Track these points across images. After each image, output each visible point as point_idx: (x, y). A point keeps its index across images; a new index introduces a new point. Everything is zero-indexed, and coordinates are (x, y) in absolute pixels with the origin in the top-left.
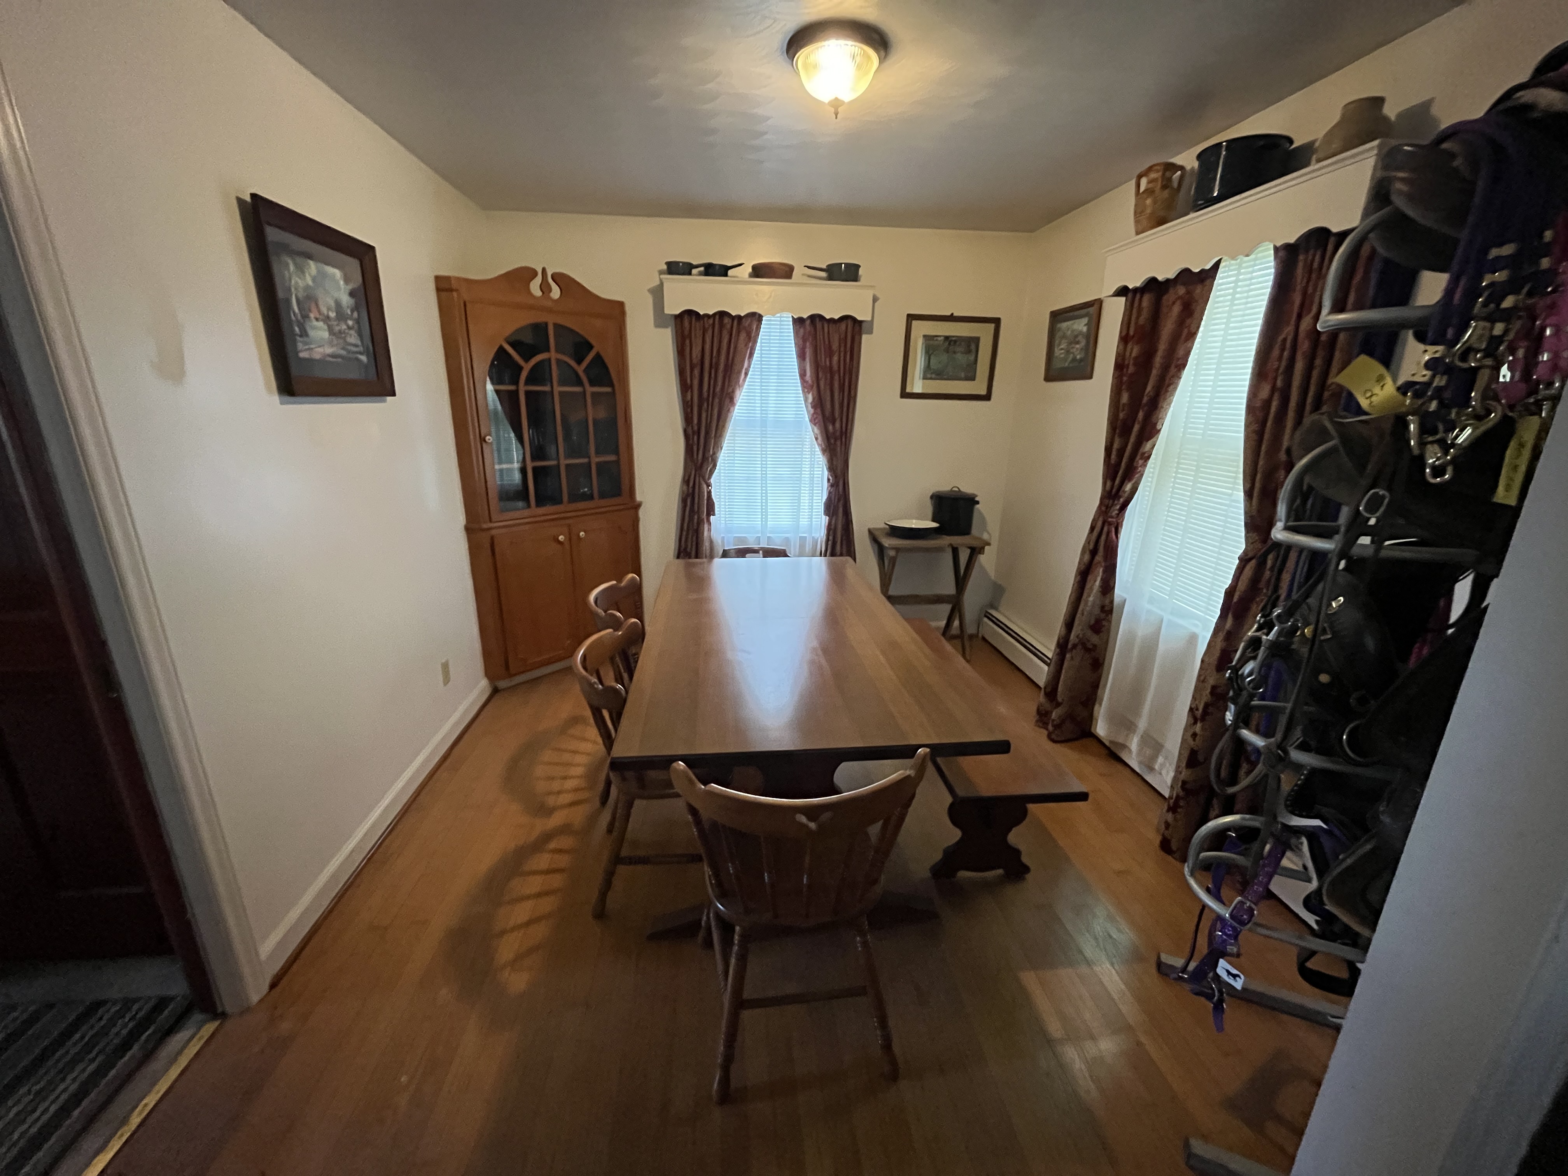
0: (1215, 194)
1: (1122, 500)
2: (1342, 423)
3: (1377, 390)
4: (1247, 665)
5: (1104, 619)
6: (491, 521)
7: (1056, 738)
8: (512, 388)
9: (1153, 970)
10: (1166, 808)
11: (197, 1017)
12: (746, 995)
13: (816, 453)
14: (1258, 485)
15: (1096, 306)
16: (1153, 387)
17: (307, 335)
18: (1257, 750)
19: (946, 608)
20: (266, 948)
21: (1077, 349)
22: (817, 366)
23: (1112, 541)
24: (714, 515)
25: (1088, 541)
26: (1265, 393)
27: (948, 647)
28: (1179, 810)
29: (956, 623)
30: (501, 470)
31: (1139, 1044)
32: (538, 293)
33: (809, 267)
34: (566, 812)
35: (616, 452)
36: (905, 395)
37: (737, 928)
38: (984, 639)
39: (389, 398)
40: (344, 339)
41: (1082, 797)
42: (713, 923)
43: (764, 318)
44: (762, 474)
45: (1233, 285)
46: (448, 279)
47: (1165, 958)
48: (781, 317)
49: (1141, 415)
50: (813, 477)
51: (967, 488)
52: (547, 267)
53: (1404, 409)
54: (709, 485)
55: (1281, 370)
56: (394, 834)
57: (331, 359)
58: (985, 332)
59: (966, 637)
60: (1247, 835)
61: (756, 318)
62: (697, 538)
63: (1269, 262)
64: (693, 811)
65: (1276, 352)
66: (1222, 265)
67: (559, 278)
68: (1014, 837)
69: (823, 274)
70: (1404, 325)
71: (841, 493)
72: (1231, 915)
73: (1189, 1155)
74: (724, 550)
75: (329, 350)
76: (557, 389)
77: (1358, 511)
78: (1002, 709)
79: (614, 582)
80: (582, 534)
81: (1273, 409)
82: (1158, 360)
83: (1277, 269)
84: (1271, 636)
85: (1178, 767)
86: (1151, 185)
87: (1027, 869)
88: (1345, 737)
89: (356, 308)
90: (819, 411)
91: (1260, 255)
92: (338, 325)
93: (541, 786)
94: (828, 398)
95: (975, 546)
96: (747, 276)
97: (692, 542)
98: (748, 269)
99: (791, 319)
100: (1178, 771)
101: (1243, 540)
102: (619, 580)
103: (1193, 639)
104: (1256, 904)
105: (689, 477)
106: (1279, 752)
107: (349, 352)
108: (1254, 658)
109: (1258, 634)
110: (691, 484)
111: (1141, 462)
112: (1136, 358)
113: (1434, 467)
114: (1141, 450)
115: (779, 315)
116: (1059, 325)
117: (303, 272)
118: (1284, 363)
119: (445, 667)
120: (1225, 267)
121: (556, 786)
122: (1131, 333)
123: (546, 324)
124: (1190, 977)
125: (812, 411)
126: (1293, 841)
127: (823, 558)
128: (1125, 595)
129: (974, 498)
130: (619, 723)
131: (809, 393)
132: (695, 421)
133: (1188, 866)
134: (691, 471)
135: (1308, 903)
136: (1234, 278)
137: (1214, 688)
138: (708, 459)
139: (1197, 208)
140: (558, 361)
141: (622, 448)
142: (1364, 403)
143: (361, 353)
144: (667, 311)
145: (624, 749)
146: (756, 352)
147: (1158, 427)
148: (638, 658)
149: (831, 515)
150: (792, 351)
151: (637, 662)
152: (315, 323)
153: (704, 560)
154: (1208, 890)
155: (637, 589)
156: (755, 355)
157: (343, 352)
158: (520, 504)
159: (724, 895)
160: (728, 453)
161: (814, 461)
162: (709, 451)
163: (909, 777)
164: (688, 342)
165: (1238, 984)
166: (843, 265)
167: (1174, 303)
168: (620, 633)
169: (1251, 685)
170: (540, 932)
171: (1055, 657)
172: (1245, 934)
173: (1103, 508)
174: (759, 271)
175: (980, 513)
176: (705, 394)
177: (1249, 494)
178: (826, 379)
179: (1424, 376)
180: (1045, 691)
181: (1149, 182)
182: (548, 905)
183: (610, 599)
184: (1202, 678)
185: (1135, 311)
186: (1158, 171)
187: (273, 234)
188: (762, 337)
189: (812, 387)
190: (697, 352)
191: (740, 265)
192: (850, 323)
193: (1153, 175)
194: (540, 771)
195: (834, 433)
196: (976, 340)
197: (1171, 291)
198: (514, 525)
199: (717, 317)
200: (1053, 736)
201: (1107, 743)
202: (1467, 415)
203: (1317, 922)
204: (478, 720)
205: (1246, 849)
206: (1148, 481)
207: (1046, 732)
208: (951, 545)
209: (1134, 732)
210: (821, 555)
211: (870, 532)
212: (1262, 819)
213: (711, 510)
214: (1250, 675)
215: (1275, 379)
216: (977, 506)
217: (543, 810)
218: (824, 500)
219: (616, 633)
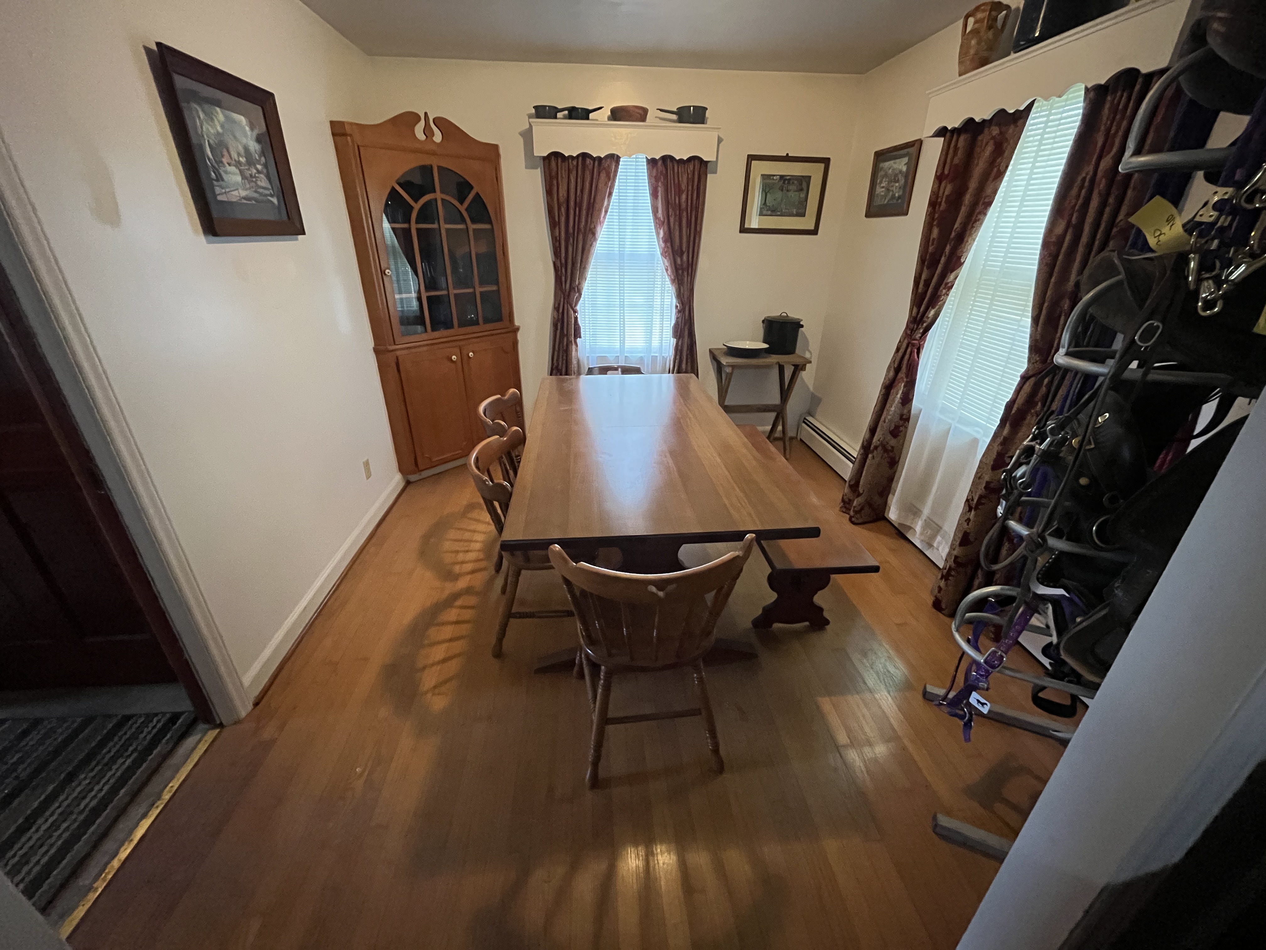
0: (1037, 35)
1: (925, 325)
2: (1129, 259)
3: (1166, 230)
4: (1020, 469)
5: (902, 426)
6: (395, 344)
7: (856, 521)
8: (405, 226)
9: (920, 697)
10: (940, 577)
11: (201, 726)
12: (610, 715)
13: (666, 283)
14: (1044, 312)
15: (917, 145)
16: (961, 224)
17: (223, 180)
18: (1021, 538)
19: (772, 415)
20: (247, 680)
21: (896, 187)
22: (667, 204)
23: (914, 360)
24: (580, 337)
25: (893, 361)
26: (1059, 230)
27: (772, 448)
28: (950, 578)
29: (780, 428)
30: (402, 299)
31: (904, 749)
32: (421, 136)
33: (661, 110)
34: (468, 578)
35: (497, 283)
36: (743, 230)
37: (603, 667)
38: (801, 440)
39: (300, 237)
40: (255, 182)
41: (876, 569)
42: (585, 662)
43: (621, 159)
44: (620, 302)
45: (1043, 125)
46: (342, 123)
47: (930, 689)
48: (636, 158)
49: (948, 248)
50: (663, 305)
51: (793, 314)
52: (427, 111)
53: (1188, 248)
54: (575, 312)
55: (1077, 208)
56: (338, 592)
57: (245, 202)
58: (815, 172)
59: (787, 439)
60: (1003, 601)
61: (614, 159)
62: (567, 357)
63: (1078, 103)
64: (567, 582)
65: (1074, 192)
66: (1036, 105)
67: (441, 122)
68: (819, 599)
69: (674, 117)
70: (1197, 167)
71: (687, 318)
72: (985, 662)
73: (936, 826)
74: (589, 368)
75: (243, 193)
76: (444, 226)
77: (1133, 341)
78: (814, 500)
79: (499, 396)
80: (471, 354)
81: (1066, 245)
82: (968, 198)
83: (1085, 108)
84: (1042, 447)
85: (952, 545)
86: (977, 26)
87: (827, 622)
88: (1094, 528)
89: (263, 153)
90: (669, 244)
91: (1071, 96)
92: (249, 169)
93: (448, 558)
94: (677, 233)
95: (798, 364)
96: (606, 119)
97: (563, 360)
98: (606, 112)
99: (645, 160)
100: (952, 548)
101: (1026, 361)
102: (503, 395)
103: (975, 442)
104: (1006, 654)
105: (559, 304)
106: (1039, 539)
107: (261, 194)
108: (1027, 463)
109: (1033, 443)
110: (561, 310)
111: (944, 291)
112: (948, 196)
113: (1205, 301)
114: (945, 281)
115: (634, 156)
116: (882, 165)
117: (212, 119)
118: (1080, 202)
119: (367, 464)
120: (1038, 107)
121: (461, 557)
122: (946, 172)
123: (431, 166)
124: (948, 704)
125: (663, 245)
126: (1041, 606)
127: (671, 375)
128: (921, 407)
129: (799, 322)
130: (507, 512)
131: (660, 229)
132: (563, 255)
133: (955, 624)
134: (561, 297)
135: (1046, 650)
136: (1045, 119)
137: (988, 483)
138: (574, 288)
139: (1018, 48)
140: (442, 200)
141: (502, 279)
142: (1152, 242)
143: (272, 196)
144: (536, 154)
145: (513, 533)
146: (615, 191)
147: (962, 260)
148: (520, 459)
149: (678, 337)
150: (646, 190)
151: (519, 462)
152: (229, 168)
153: (573, 376)
154: (968, 641)
155: (518, 402)
156: (614, 194)
157: (256, 195)
158: (419, 328)
159: (592, 642)
160: (591, 283)
161: (664, 290)
162: (575, 281)
163: (738, 556)
164: (555, 182)
165: (985, 710)
166: (692, 108)
167: (987, 144)
168: (505, 439)
169: (1022, 486)
170: (453, 666)
171: (859, 457)
172: (995, 675)
173: (909, 332)
174: (618, 114)
175: (803, 333)
176: (571, 230)
177: (1036, 320)
178: (675, 216)
179: (1211, 216)
180: (849, 484)
181: (976, 22)
182: (458, 647)
183: (497, 410)
184: (979, 475)
185: (951, 151)
186: (984, 11)
187: (181, 82)
188: (620, 177)
189: (663, 223)
190: (563, 193)
191: (600, 108)
192: (697, 162)
193: (980, 15)
194: (447, 545)
195: (682, 265)
196: (807, 179)
197: (986, 131)
198: (415, 347)
199: (580, 159)
200: (853, 519)
201: (896, 525)
202: (1244, 253)
203: (1050, 664)
204: (396, 505)
205: (1002, 611)
206: (949, 308)
207: (848, 516)
208: (778, 363)
209: (919, 517)
210: (669, 372)
211: (711, 351)
212: (1019, 590)
213: (577, 334)
214: (1021, 477)
215: (1072, 215)
216: (801, 329)
217: (450, 576)
218: (672, 325)
219: (502, 439)
